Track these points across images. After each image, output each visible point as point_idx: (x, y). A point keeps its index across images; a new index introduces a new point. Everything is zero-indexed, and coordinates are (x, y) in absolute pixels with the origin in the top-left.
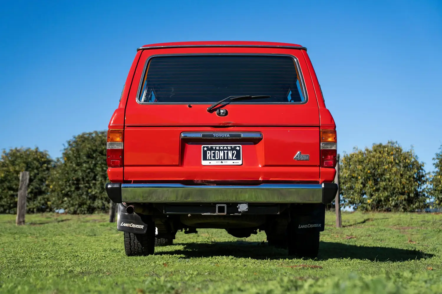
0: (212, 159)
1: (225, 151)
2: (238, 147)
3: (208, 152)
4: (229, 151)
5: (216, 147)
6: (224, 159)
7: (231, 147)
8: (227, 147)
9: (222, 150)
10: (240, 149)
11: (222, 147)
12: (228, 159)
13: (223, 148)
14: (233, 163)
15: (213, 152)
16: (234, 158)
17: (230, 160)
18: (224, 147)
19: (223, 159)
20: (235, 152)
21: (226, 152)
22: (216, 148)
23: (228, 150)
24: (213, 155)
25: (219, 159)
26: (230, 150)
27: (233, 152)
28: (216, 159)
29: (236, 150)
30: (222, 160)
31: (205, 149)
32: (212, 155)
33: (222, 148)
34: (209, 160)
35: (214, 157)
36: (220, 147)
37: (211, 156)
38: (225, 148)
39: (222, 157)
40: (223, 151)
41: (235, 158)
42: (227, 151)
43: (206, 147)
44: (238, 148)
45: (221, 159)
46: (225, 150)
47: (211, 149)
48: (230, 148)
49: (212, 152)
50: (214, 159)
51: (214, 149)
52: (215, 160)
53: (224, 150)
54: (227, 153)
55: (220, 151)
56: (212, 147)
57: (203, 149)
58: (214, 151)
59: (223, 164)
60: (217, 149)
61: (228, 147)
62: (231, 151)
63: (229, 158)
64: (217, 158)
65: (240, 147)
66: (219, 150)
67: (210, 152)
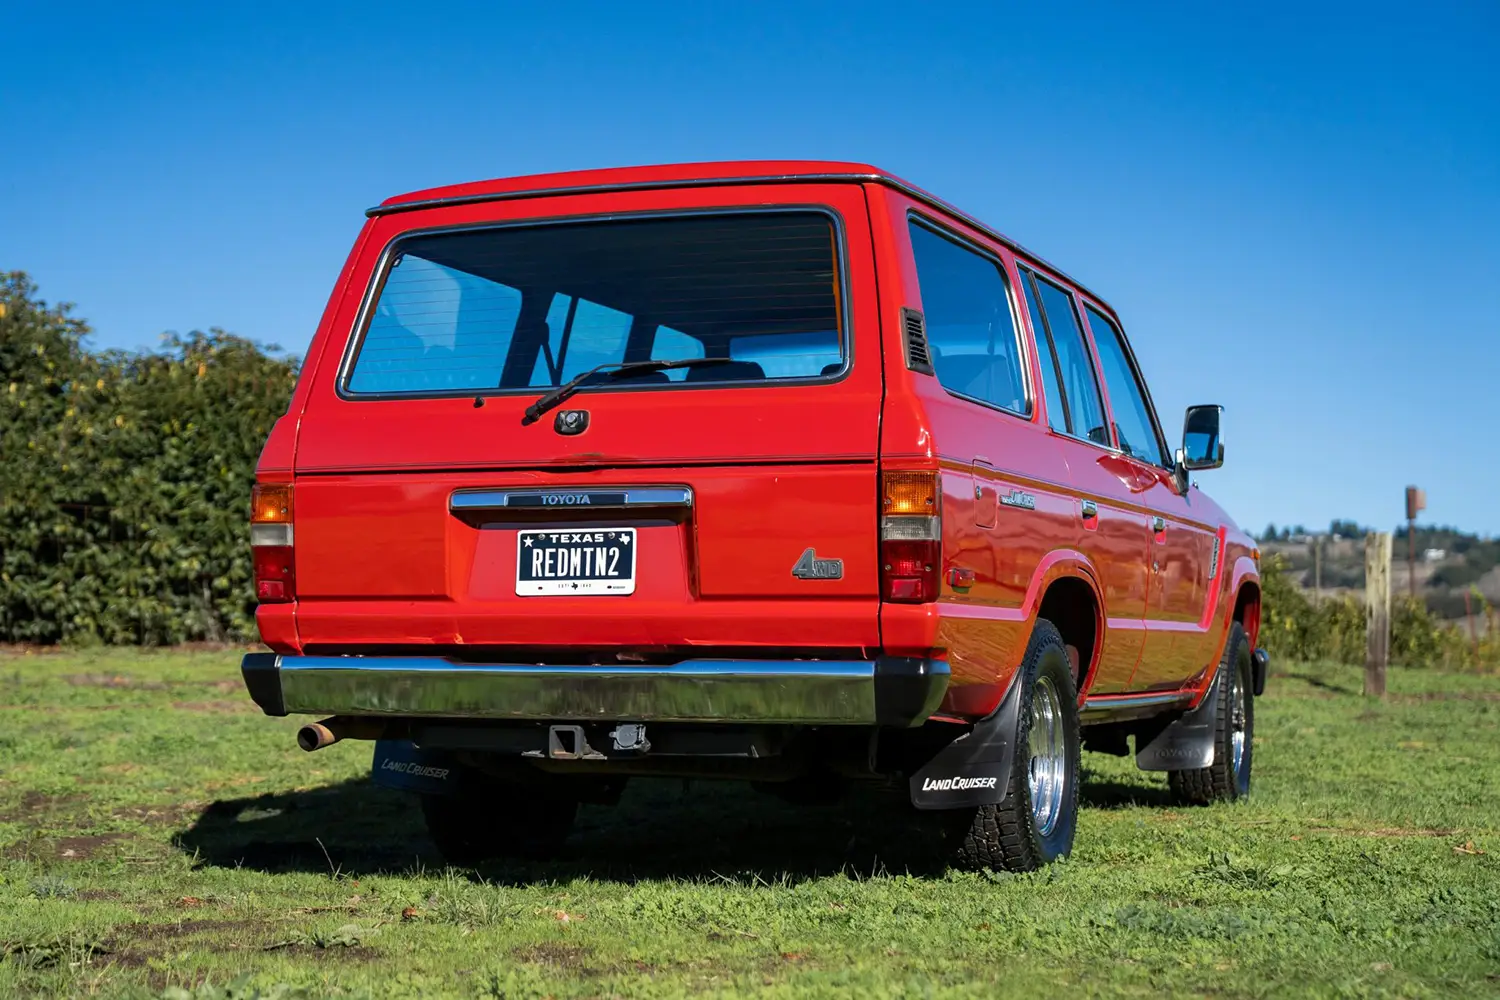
0: (547, 574)
1: (585, 549)
2: (627, 533)
3: (535, 551)
4: (598, 550)
5: (560, 534)
6: (583, 577)
7: (606, 535)
8: (592, 535)
9: (576, 545)
10: (631, 542)
11: (576, 534)
12: (593, 576)
13: (581, 538)
14: (609, 587)
15: (551, 553)
16: (611, 573)
17: (600, 577)
18: (583, 535)
19: (578, 574)
20: (615, 551)
21: (588, 550)
22: (559, 539)
23: (594, 545)
24: (552, 562)
25: (567, 577)
26: (601, 545)
27: (611, 553)
28: (560, 574)
29: (621, 545)
30: (575, 577)
31: (529, 542)
32: (548, 562)
33: (576, 539)
34: (537, 578)
35: (553, 568)
36: (570, 534)
37: (543, 565)
38: (588, 538)
39: (575, 569)
40: (579, 550)
41: (616, 573)
42: (592, 549)
43: (533, 536)
44: (625, 539)
45: (572, 574)
46: (588, 545)
47: (545, 543)
48: (602, 540)
49: (548, 551)
50: (553, 575)
51: (554, 541)
52: (556, 578)
53: (583, 545)
54: (593, 555)
55: (573, 550)
56: (547, 535)
57: (523, 544)
58: (554, 550)
59: (579, 591)
60: (563, 541)
61: (596, 536)
62: (605, 549)
63: (597, 574)
64: (562, 571)
65: (630, 534)
66: (568, 546)
67: (540, 552)
